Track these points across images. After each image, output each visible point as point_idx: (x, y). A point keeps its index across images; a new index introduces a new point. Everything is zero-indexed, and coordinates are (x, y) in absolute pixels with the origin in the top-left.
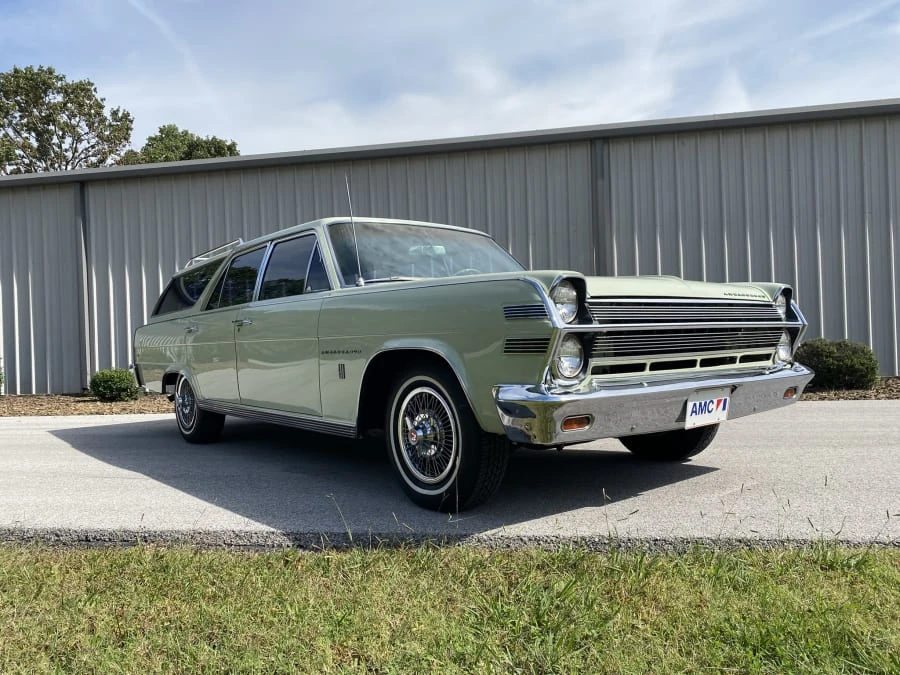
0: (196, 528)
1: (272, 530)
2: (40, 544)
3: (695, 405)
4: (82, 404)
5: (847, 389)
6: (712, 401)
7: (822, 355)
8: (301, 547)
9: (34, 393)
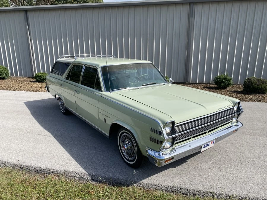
0: (66, 169)
1: (86, 172)
2: (25, 170)
3: (205, 146)
4: (33, 83)
5: (259, 94)
6: (210, 143)
7: (253, 83)
8: (93, 180)
9: (19, 76)
